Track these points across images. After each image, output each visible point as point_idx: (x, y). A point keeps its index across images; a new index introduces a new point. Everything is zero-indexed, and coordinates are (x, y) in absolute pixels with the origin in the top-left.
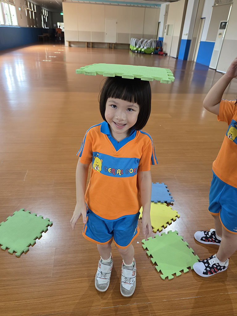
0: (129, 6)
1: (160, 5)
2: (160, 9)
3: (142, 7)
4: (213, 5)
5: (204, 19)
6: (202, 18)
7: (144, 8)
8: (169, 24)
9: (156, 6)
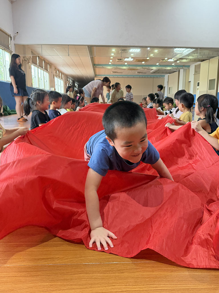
0: (141, 78)
1: (164, 76)
2: (164, 78)
3: (151, 78)
4: (194, 74)
5: (190, 82)
6: (189, 82)
7: (153, 78)
8: (170, 87)
9: (162, 76)
